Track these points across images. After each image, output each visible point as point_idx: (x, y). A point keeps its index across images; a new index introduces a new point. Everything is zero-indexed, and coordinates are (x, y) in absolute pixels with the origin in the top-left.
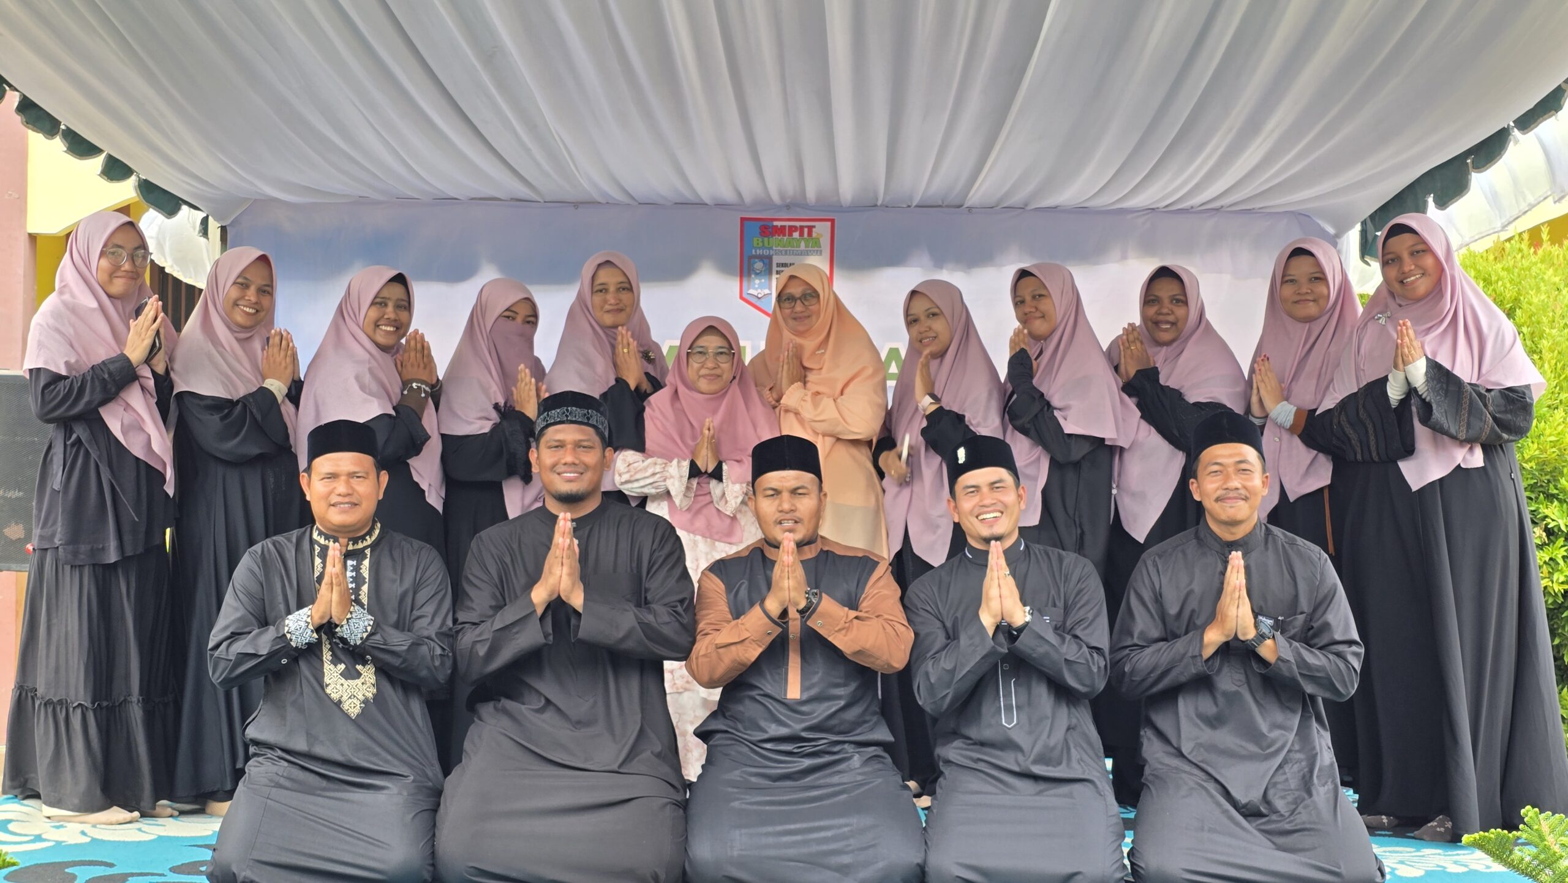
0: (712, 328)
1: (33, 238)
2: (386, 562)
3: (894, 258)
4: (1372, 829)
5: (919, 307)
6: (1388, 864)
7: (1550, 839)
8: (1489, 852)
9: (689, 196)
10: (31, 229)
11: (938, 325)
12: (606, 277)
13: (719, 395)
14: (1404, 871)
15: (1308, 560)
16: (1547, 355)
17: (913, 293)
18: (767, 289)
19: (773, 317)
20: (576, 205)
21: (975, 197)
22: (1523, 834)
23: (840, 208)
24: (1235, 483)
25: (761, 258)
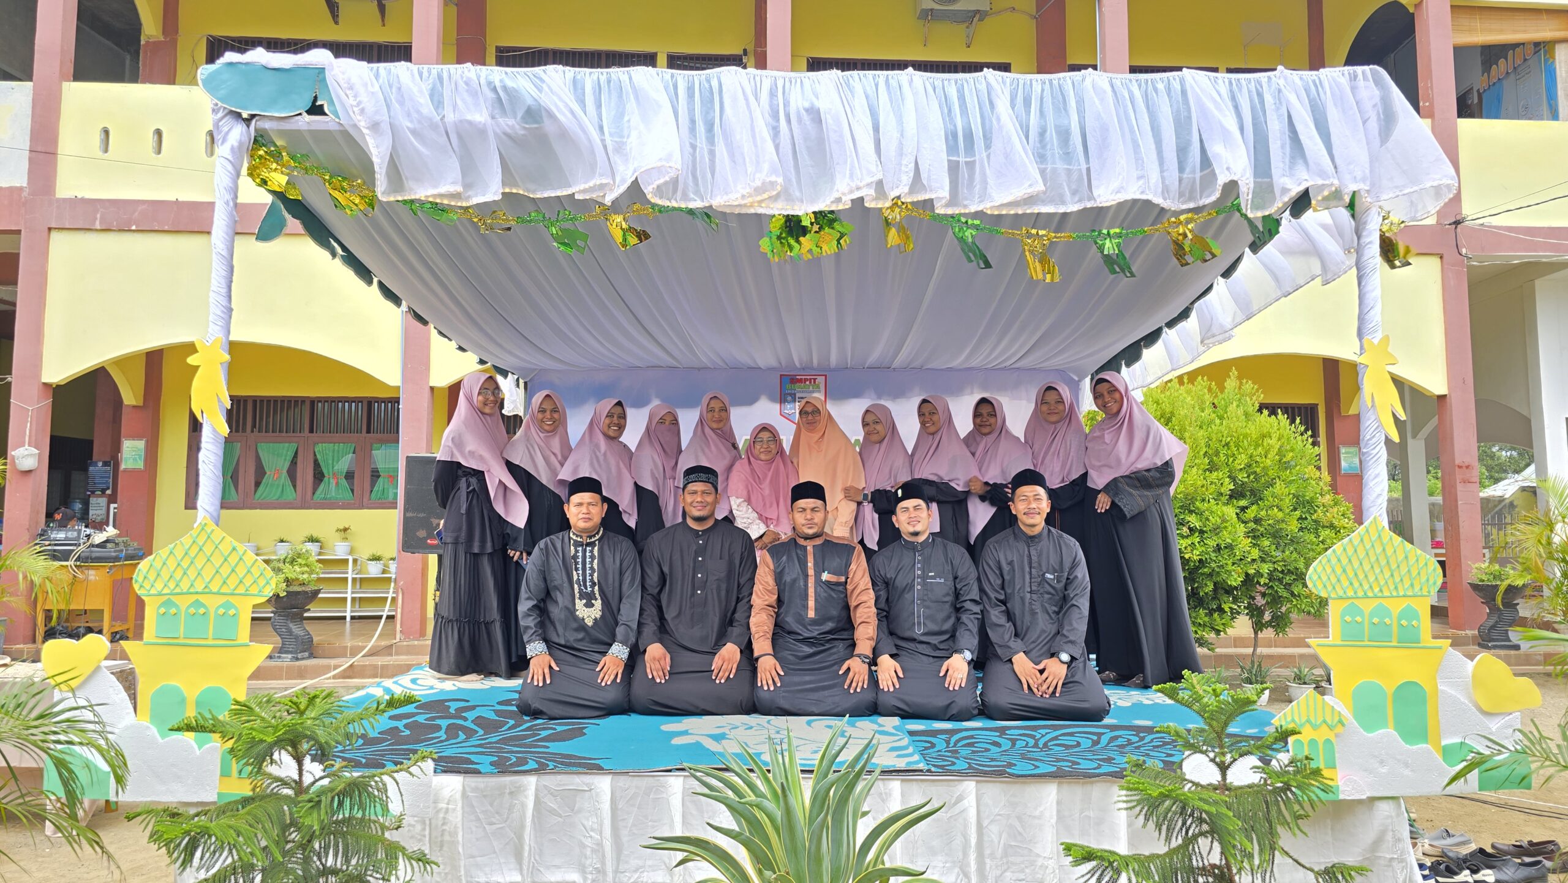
0: (765, 428)
1: (432, 388)
2: (606, 547)
3: (856, 394)
4: (1104, 682)
5: (870, 418)
6: (1112, 700)
7: (1198, 687)
8: (1166, 695)
9: (753, 365)
10: (431, 384)
11: (879, 427)
12: (715, 404)
13: (771, 461)
14: (1120, 703)
15: (1068, 546)
16: (1188, 440)
17: (867, 411)
18: (794, 409)
19: (798, 425)
20: (699, 369)
21: (897, 363)
22: (1182, 685)
23: (831, 370)
24: (1034, 505)
25: (790, 394)
